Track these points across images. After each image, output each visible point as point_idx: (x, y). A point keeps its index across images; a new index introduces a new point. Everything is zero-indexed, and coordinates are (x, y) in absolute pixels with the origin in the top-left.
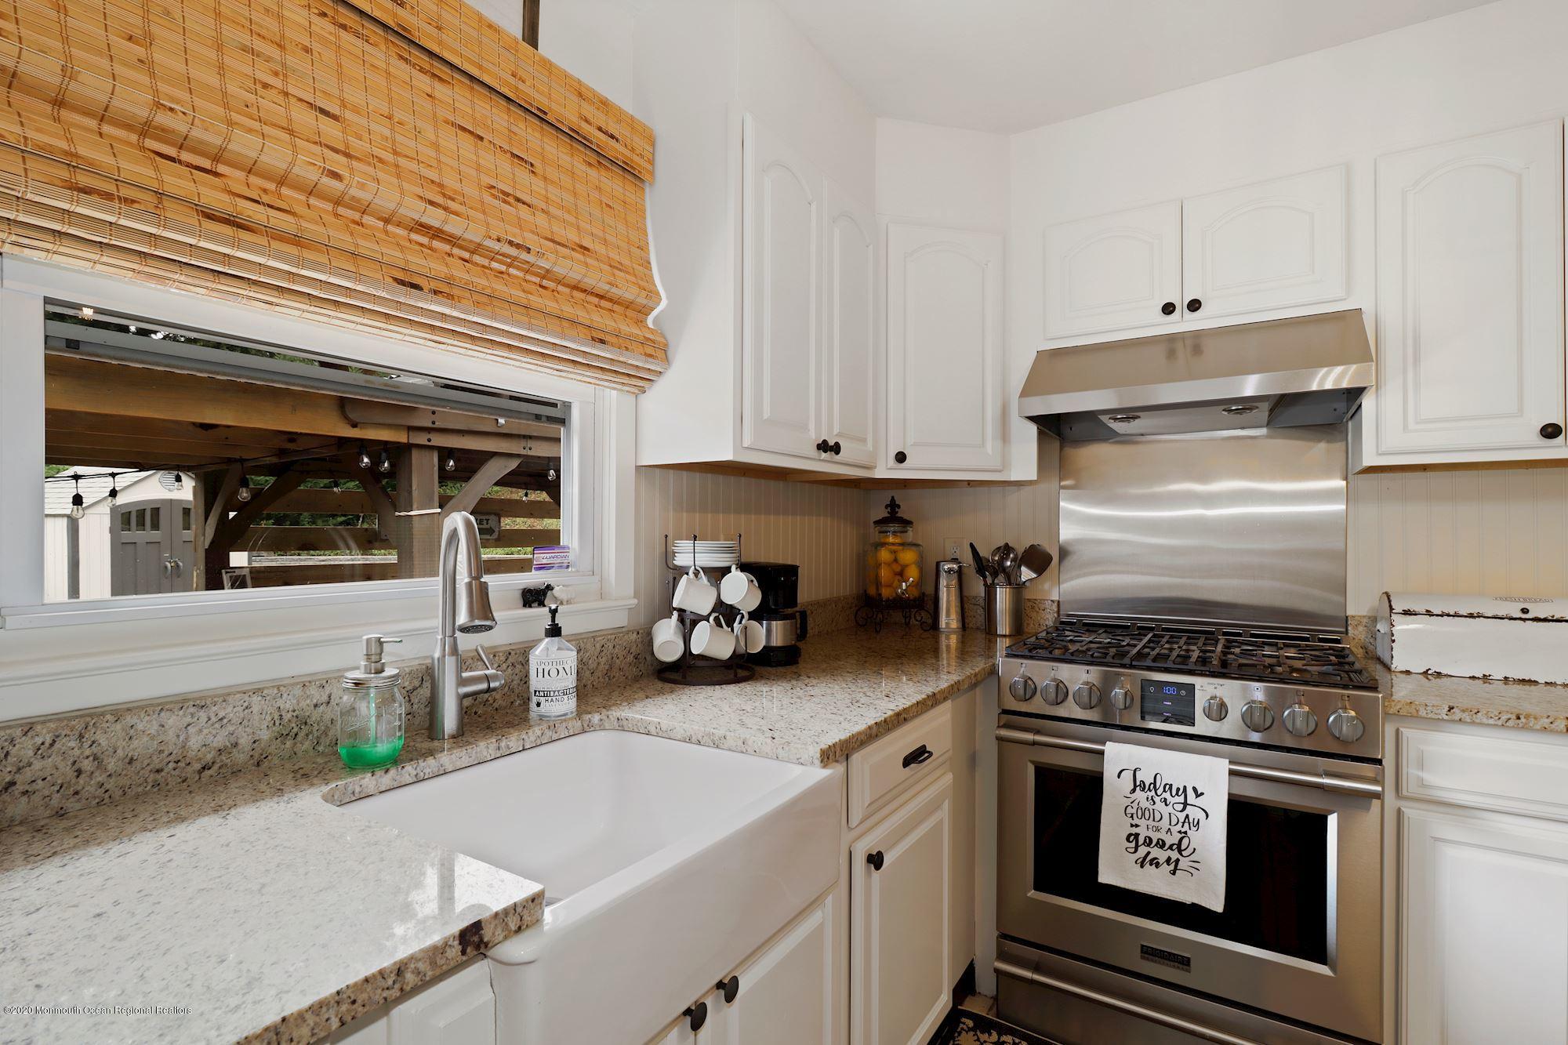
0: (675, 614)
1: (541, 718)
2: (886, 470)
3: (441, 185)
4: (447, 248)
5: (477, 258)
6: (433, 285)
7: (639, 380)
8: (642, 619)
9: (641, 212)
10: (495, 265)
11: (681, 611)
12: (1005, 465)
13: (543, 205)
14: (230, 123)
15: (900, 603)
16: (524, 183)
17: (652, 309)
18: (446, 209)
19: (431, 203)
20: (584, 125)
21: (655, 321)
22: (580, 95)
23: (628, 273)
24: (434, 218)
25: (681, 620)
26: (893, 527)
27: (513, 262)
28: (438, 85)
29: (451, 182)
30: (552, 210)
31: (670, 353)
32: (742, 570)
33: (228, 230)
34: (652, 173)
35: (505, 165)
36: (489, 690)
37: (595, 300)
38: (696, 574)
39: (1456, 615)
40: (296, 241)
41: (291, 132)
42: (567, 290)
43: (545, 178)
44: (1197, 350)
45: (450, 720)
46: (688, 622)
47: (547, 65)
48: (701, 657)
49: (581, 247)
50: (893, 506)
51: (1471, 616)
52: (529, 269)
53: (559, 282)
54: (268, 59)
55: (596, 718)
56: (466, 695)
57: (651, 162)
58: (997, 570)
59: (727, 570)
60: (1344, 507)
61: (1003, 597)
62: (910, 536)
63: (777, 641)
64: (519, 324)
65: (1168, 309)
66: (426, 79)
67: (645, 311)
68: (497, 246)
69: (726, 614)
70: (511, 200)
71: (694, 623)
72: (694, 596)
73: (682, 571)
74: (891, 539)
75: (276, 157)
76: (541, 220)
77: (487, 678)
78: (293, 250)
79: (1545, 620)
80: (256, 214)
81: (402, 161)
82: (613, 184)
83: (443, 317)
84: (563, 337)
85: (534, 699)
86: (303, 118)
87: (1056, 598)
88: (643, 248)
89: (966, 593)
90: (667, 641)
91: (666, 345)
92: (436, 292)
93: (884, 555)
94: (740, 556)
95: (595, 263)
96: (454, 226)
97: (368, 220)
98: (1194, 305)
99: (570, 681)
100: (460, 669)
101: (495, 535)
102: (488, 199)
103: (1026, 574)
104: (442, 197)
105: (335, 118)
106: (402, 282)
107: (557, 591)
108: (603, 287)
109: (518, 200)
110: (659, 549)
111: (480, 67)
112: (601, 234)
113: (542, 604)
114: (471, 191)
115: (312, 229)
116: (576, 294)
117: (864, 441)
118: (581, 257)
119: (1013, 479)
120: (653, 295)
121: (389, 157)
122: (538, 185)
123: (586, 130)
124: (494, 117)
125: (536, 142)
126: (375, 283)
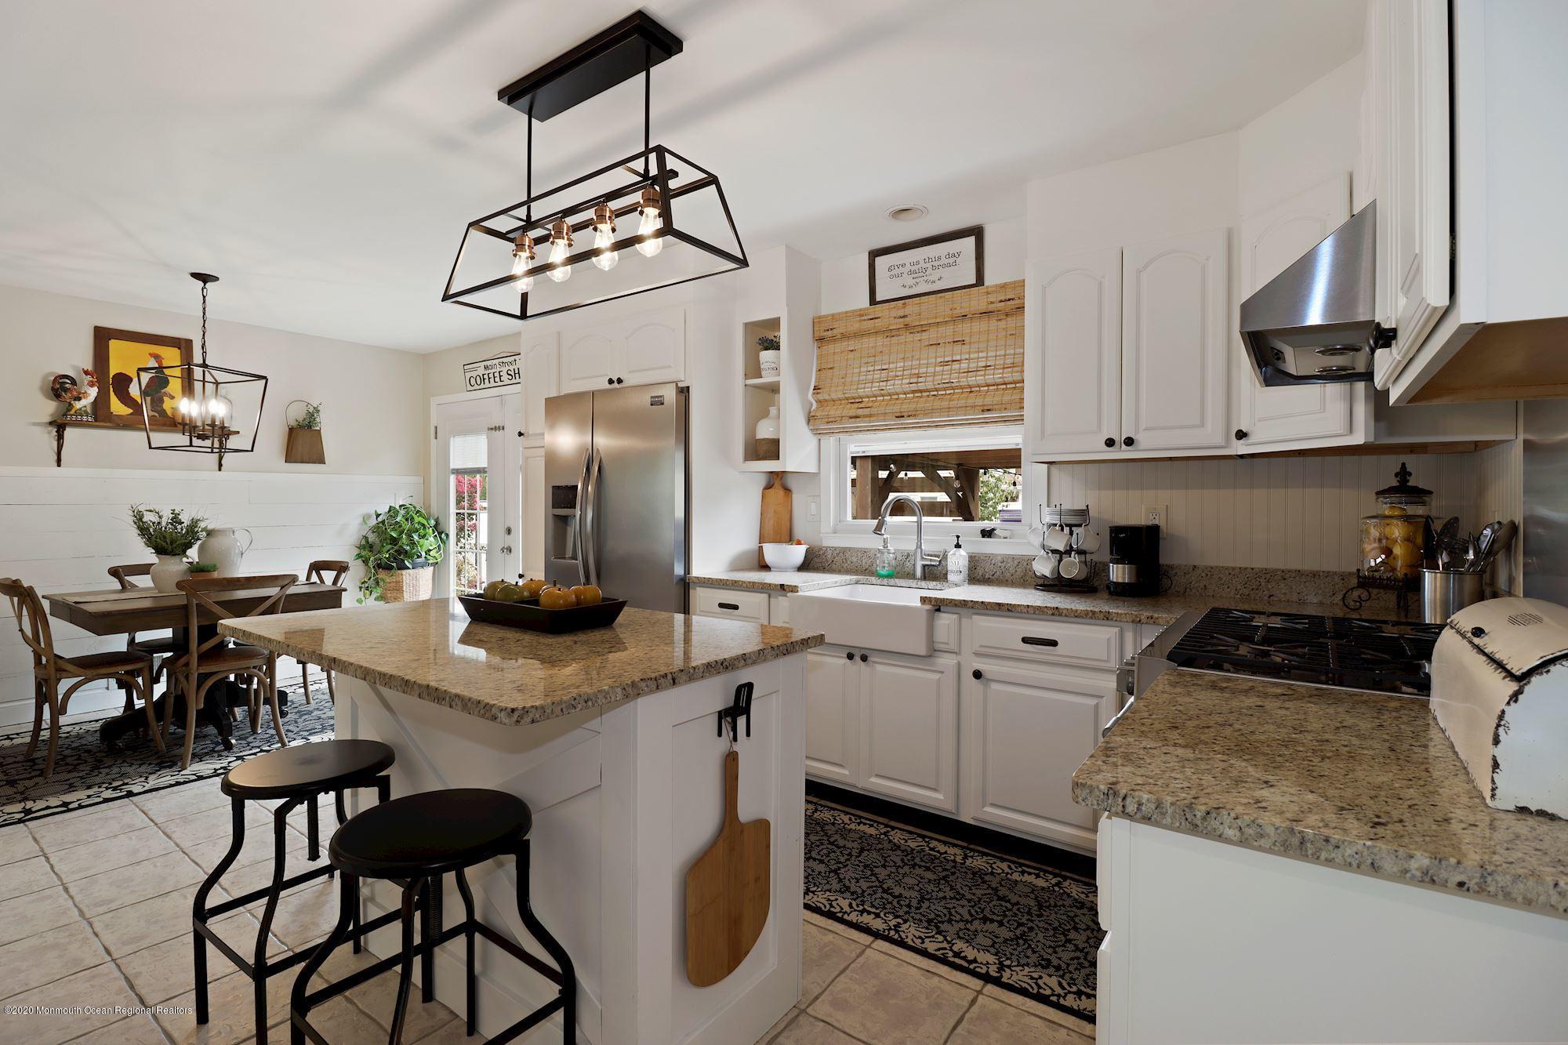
5: (926, 394)
6: (907, 414)
10: (948, 392)
13: (966, 357)
16: (959, 352)
23: (1011, 367)
27: (945, 389)
29: (922, 370)
30: (970, 356)
33: (853, 420)
35: (949, 348)
38: (1062, 527)
43: (967, 342)
47: (991, 289)
49: (986, 367)
56: (925, 565)
57: (1024, 297)
68: (936, 387)
70: (949, 363)
78: (868, 419)
82: (1015, 322)
86: (877, 375)
92: (910, 416)
96: (921, 386)
100: (923, 555)
102: (938, 368)
104: (919, 377)
106: (897, 417)
107: (997, 532)
109: (952, 361)
114: (931, 369)
122: (963, 348)
123: (991, 307)
124: (947, 332)
125: (964, 328)
126: (890, 420)
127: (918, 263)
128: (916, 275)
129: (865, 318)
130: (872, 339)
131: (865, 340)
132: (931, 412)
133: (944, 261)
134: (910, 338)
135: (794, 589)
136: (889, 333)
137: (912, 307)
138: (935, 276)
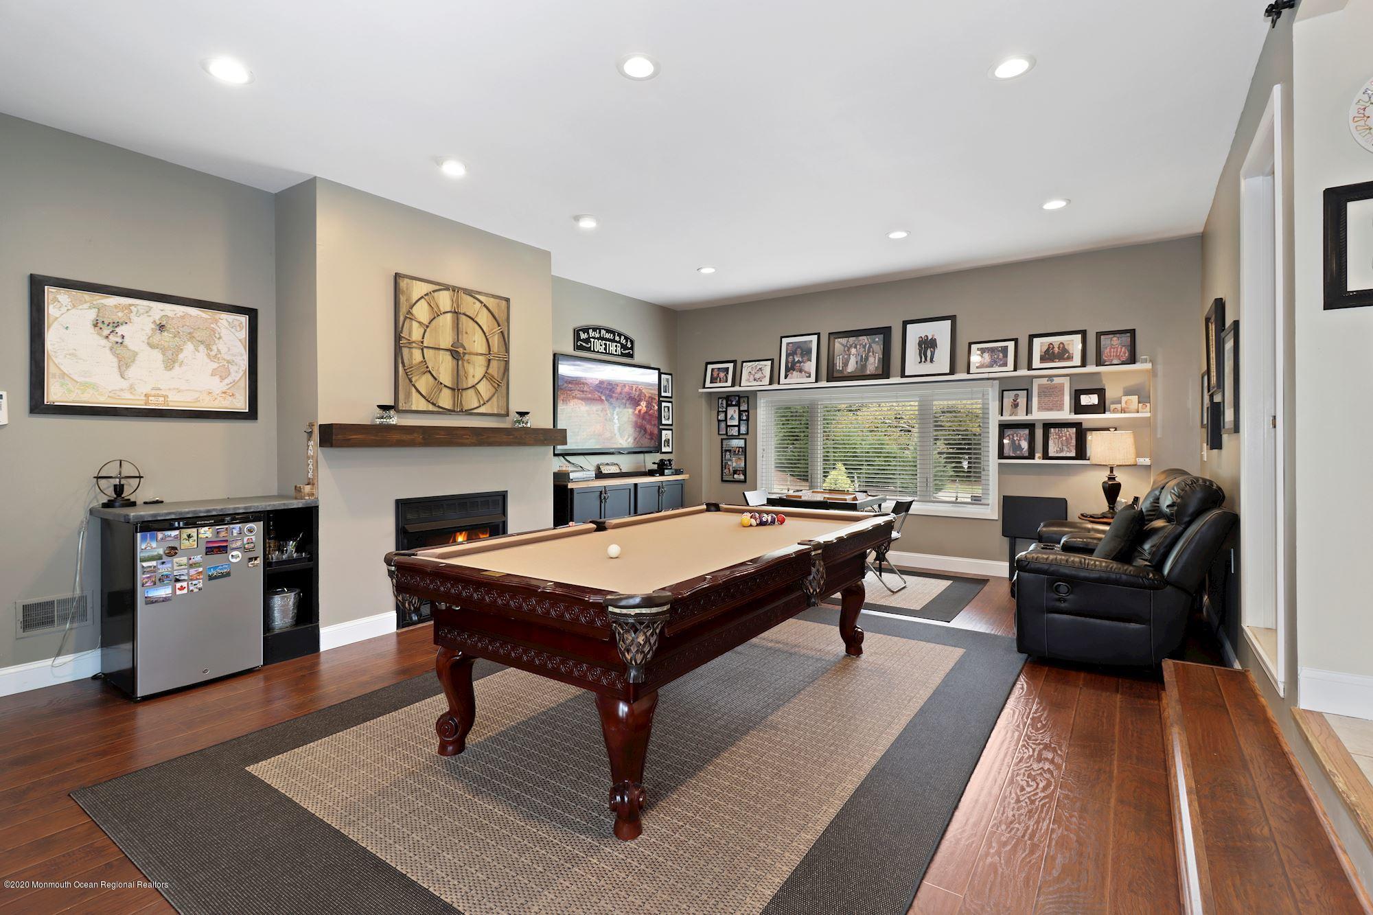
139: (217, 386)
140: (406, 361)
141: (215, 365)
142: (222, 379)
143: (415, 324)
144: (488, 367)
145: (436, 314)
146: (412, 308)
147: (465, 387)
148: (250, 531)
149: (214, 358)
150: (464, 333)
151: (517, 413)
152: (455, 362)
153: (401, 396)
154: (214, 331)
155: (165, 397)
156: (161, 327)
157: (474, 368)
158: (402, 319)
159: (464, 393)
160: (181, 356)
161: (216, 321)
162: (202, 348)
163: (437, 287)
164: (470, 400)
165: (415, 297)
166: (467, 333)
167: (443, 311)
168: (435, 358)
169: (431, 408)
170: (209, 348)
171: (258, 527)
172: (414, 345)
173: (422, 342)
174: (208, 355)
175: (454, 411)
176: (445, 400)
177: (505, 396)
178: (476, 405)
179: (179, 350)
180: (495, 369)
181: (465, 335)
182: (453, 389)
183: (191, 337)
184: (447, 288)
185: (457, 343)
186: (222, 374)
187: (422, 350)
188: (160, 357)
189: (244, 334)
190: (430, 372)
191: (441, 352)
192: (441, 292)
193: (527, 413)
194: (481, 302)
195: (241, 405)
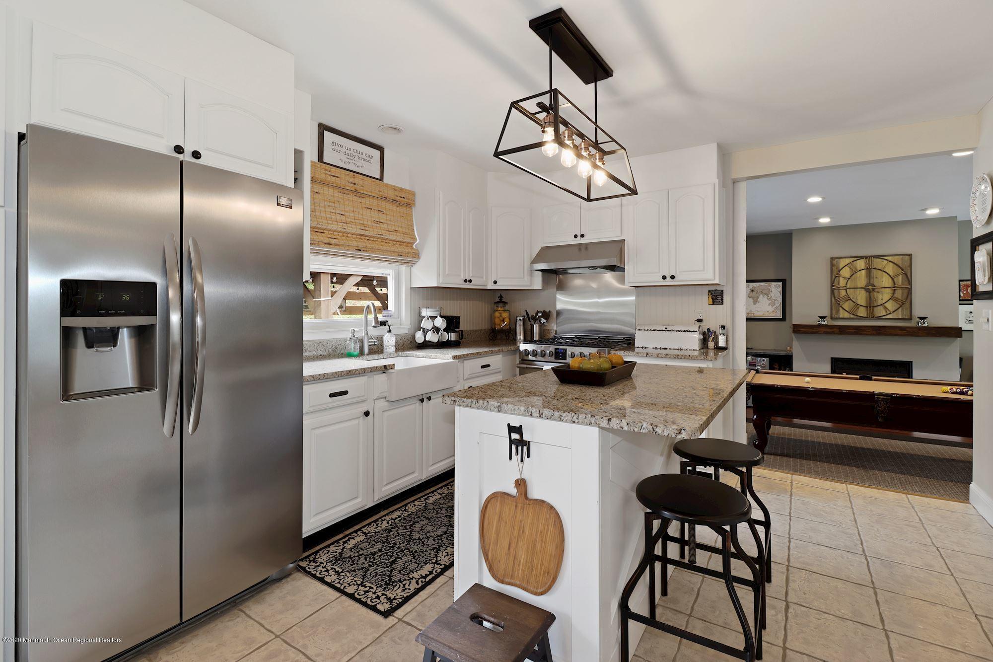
0: (422, 330)
1: (386, 352)
2: (491, 286)
3: (364, 224)
4: (364, 237)
5: (371, 239)
6: (363, 249)
7: (411, 264)
8: (412, 332)
9: (411, 216)
10: (374, 239)
11: (424, 329)
12: (531, 284)
13: (386, 222)
14: (328, 223)
15: (502, 331)
16: (382, 217)
17: (414, 243)
18: (365, 230)
19: (362, 229)
20: (396, 197)
21: (415, 246)
22: (395, 190)
23: (407, 235)
24: (363, 232)
25: (423, 331)
26: (501, 305)
27: (379, 238)
28: (362, 199)
29: (366, 223)
30: (388, 222)
31: (420, 256)
32: (441, 317)
33: (328, 246)
34: (414, 204)
35: (377, 213)
36: (374, 345)
37: (399, 243)
38: (428, 319)
39: (651, 330)
40: (338, 245)
41: (337, 221)
42: (392, 242)
43: (386, 214)
44: (586, 248)
45: (366, 350)
46: (425, 332)
47: (387, 185)
48: (429, 341)
49: (396, 230)
50: (501, 297)
51: (654, 330)
52: (383, 239)
53: (390, 240)
54: (332, 207)
55: (400, 353)
56: (370, 345)
57: (414, 201)
58: (534, 319)
59: (437, 317)
60: (635, 298)
61: (536, 328)
62: (507, 308)
63: (453, 339)
64: (381, 255)
65: (576, 236)
66: (360, 198)
67: (413, 244)
68: (376, 235)
69: (436, 330)
70: (378, 223)
71: (427, 332)
72: (426, 324)
73: (424, 317)
74: (500, 309)
75: (335, 227)
76: (386, 226)
77: (374, 342)
78: (338, 247)
79: (670, 331)
80: (332, 241)
81: (356, 221)
82: (403, 210)
83: (364, 255)
84: (391, 256)
85: (385, 348)
86: (338, 217)
87: (555, 329)
88: (412, 226)
89: (526, 327)
90: (419, 337)
91: (419, 253)
92: (364, 250)
93: (497, 314)
94: (441, 313)
95: (399, 234)
96: (367, 233)
97: (349, 235)
98: (582, 236)
99: (394, 344)
100: (369, 339)
101: (344, 309)
102: (374, 224)
103: (543, 320)
104: (364, 227)
105: (344, 215)
106: (357, 250)
107: (389, 322)
108: (401, 240)
109: (380, 222)
110: (417, 312)
111: (371, 192)
112: (400, 225)
113: (385, 325)
114: (370, 223)
115: (341, 242)
116: (394, 242)
117: (482, 277)
118: (395, 234)
119: (535, 289)
120: (415, 239)
121: (353, 221)
122: (384, 217)
123: (397, 198)
124: (375, 202)
125: (384, 205)
126: (352, 251)
127: (350, 149)
128: (349, 157)
129: (329, 173)
130: (331, 190)
131: (326, 188)
132: (374, 250)
133: (364, 157)
134: (355, 199)
135: (392, 367)
136: (343, 190)
137: (358, 179)
138: (360, 163)
139: (770, 309)
140: (836, 296)
141: (770, 302)
142: (772, 306)
143: (841, 279)
144: (894, 293)
145: (854, 272)
146: (839, 271)
147: (876, 305)
148: (764, 360)
149: (769, 299)
150: (875, 278)
151: (918, 317)
152: (868, 294)
153: (834, 312)
154: (769, 289)
155: (754, 313)
156: (752, 291)
157: (882, 295)
158: (834, 277)
159: (875, 309)
160: (758, 300)
161: (770, 286)
162: (765, 296)
163: (854, 259)
164: (880, 311)
165: (841, 266)
166: (876, 278)
167: (859, 269)
168: (854, 293)
169: (852, 316)
170: (768, 296)
171: (767, 360)
172: (841, 288)
173: (846, 286)
174: (768, 298)
175: (867, 317)
176: (862, 312)
177: (909, 308)
178: (884, 314)
179: (758, 297)
180: (899, 294)
181: (875, 279)
182: (867, 307)
183: (762, 293)
184: (862, 258)
185: (869, 283)
186: (772, 304)
187: (846, 290)
188: (752, 300)
189: (780, 289)
190: (850, 299)
191: (858, 289)
192: (858, 261)
193: (927, 317)
194: (888, 260)
195: (779, 315)
